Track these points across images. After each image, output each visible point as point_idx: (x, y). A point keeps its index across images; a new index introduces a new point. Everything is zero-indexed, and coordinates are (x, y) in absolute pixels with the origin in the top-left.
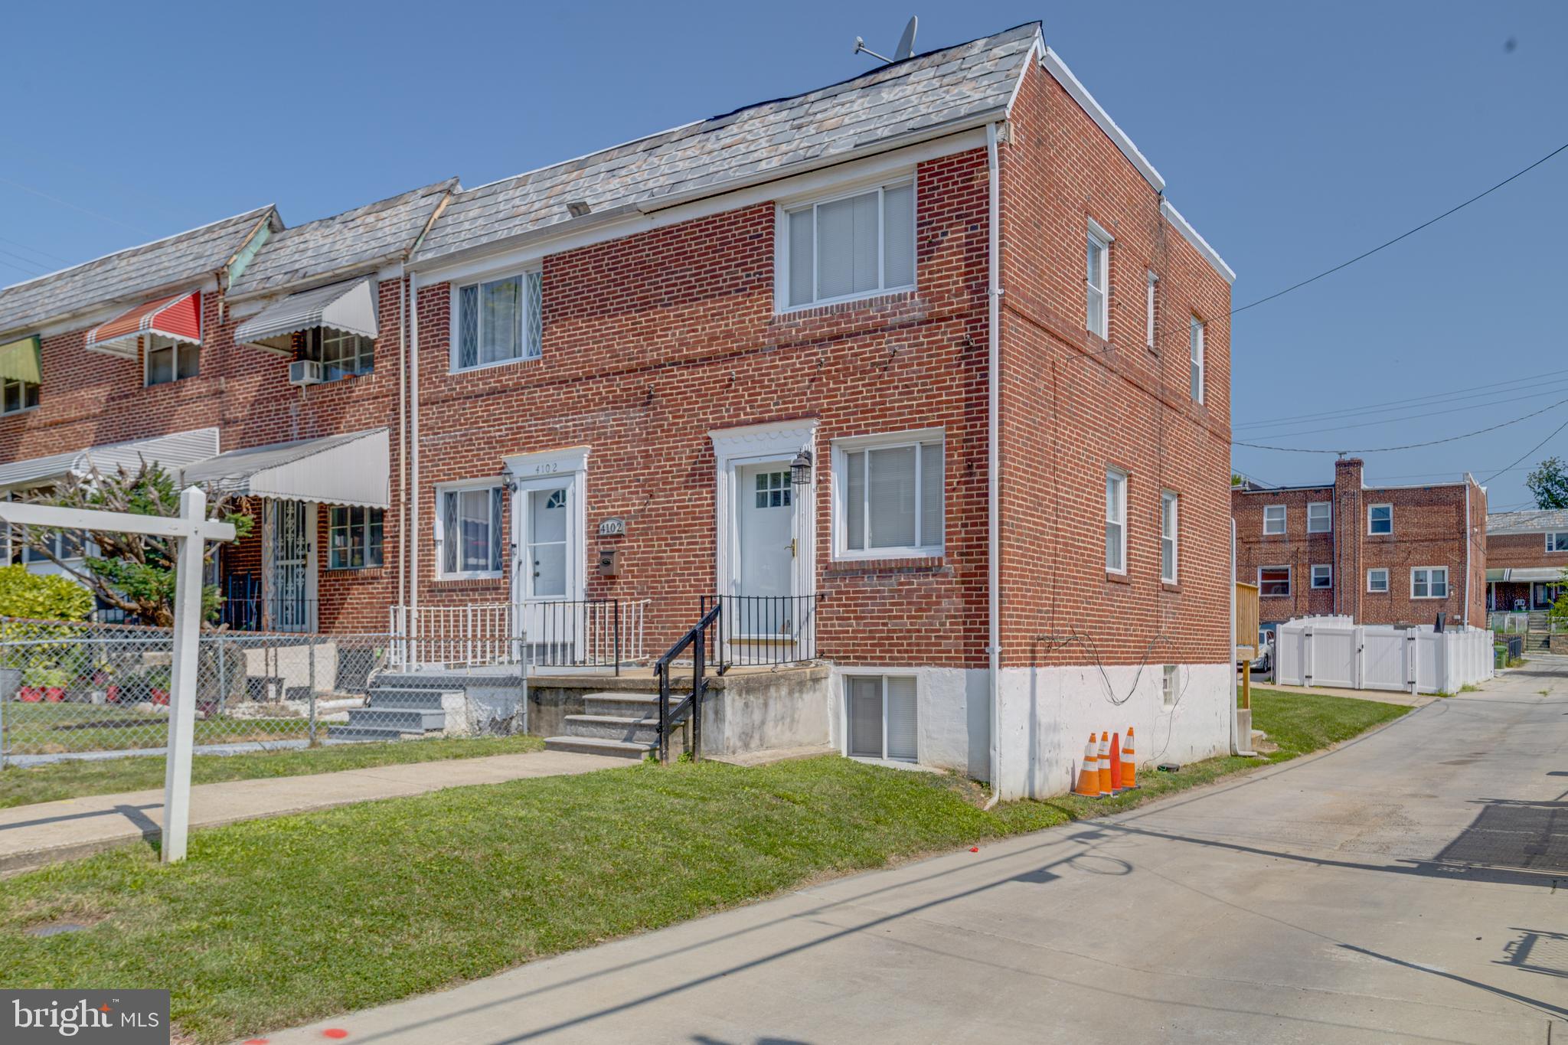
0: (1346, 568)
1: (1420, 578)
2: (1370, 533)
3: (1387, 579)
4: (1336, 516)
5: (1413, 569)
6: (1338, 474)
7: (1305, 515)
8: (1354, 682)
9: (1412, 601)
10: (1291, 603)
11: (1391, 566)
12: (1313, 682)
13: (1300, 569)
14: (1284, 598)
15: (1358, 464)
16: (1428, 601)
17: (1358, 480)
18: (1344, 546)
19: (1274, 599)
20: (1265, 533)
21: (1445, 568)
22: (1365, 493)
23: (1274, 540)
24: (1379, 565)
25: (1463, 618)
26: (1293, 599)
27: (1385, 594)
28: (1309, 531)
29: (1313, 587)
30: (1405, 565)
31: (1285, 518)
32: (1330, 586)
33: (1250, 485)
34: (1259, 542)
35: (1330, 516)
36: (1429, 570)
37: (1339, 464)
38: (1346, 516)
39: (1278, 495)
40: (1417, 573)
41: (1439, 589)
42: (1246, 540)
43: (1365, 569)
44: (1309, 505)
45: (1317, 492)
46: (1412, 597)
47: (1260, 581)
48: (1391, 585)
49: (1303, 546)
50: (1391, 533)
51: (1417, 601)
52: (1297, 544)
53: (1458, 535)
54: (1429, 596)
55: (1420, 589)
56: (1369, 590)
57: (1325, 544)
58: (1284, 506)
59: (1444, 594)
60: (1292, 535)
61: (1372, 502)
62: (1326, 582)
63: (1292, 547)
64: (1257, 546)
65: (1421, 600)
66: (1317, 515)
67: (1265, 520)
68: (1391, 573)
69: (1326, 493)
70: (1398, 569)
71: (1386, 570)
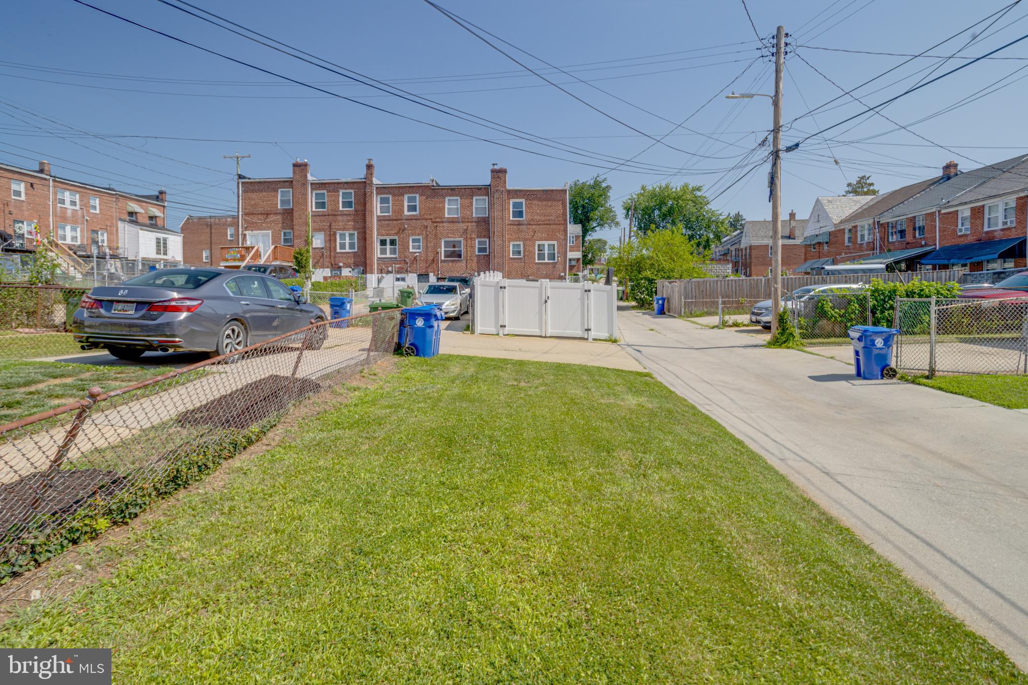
0: (498, 241)
1: (541, 248)
2: (511, 218)
3: (522, 249)
4: (491, 205)
5: (538, 243)
6: (493, 178)
7: (472, 204)
8: (541, 330)
9: (536, 264)
10: (463, 264)
11: (525, 240)
12: (507, 330)
13: (469, 241)
14: (459, 261)
15: (504, 171)
16: (546, 264)
17: (505, 182)
18: (496, 227)
19: (453, 261)
20: (446, 216)
21: (555, 243)
22: (509, 192)
23: (452, 221)
24: (518, 239)
25: (565, 275)
26: (464, 261)
27: (521, 259)
28: (474, 215)
29: (477, 253)
30: (532, 239)
31: (459, 206)
32: (488, 253)
33: (436, 183)
34: (442, 222)
35: (487, 206)
36: (546, 243)
37: (493, 171)
38: (497, 207)
39: (453, 190)
40: (539, 245)
41: (552, 256)
42: (434, 220)
43: (509, 242)
44: (474, 198)
45: (479, 189)
46: (537, 261)
47: (443, 249)
48: (524, 253)
49: (472, 226)
50: (524, 219)
51: (539, 264)
52: (467, 224)
53: (563, 222)
54: (546, 261)
55: (541, 257)
56: (511, 256)
57: (484, 225)
58: (458, 198)
59: (554, 259)
60: (464, 218)
61: (513, 198)
62: (483, 250)
63: (462, 226)
64: (441, 225)
65: (542, 263)
66: (479, 205)
67: (447, 206)
68: (524, 245)
69: (484, 190)
70: (528, 243)
71: (521, 243)
